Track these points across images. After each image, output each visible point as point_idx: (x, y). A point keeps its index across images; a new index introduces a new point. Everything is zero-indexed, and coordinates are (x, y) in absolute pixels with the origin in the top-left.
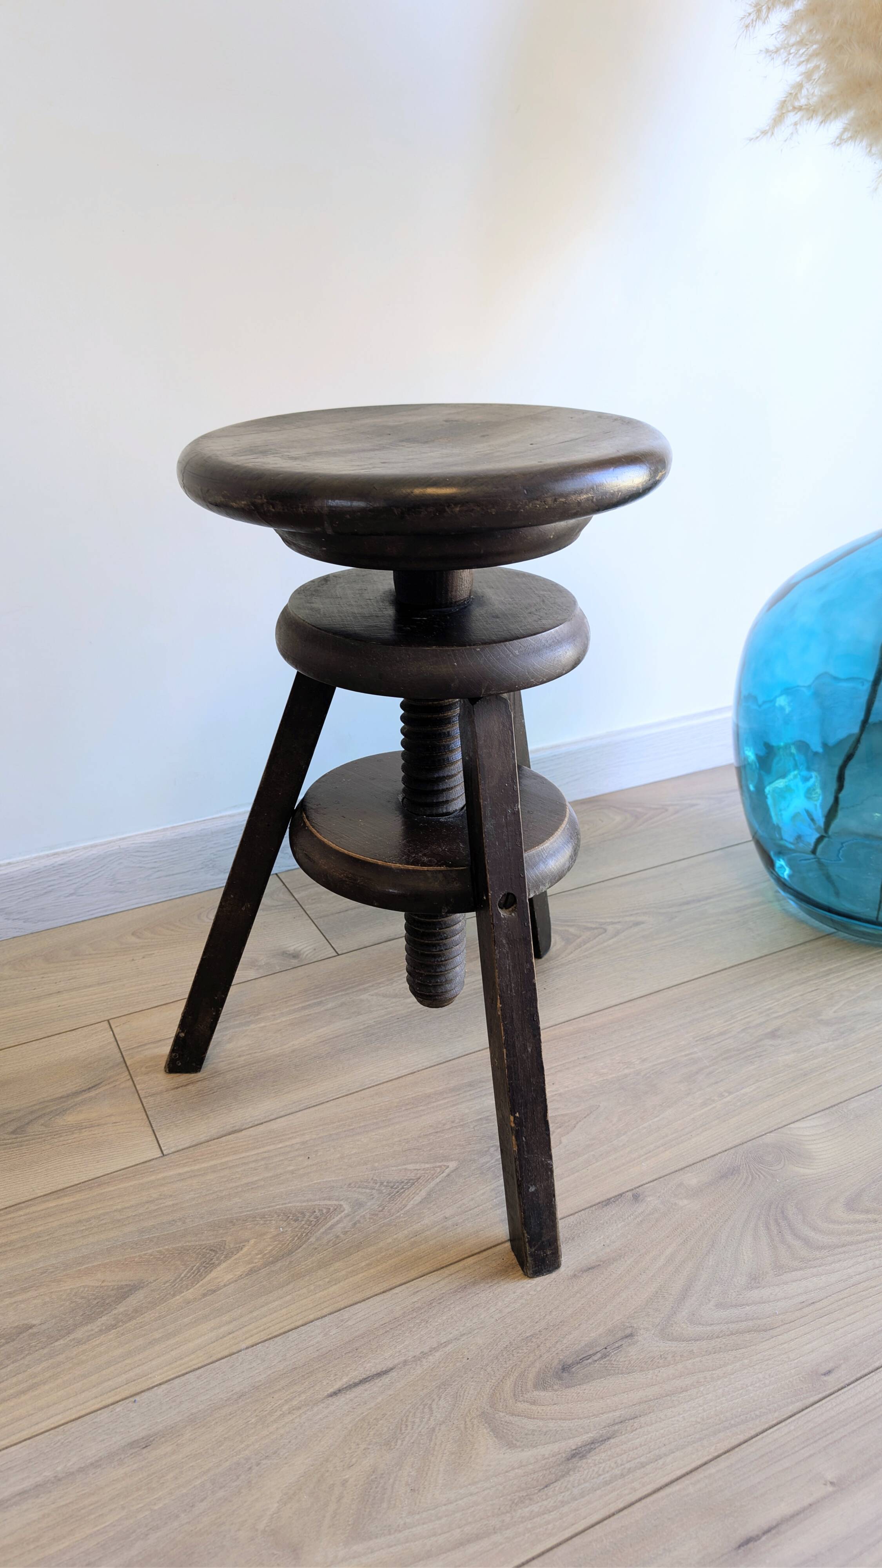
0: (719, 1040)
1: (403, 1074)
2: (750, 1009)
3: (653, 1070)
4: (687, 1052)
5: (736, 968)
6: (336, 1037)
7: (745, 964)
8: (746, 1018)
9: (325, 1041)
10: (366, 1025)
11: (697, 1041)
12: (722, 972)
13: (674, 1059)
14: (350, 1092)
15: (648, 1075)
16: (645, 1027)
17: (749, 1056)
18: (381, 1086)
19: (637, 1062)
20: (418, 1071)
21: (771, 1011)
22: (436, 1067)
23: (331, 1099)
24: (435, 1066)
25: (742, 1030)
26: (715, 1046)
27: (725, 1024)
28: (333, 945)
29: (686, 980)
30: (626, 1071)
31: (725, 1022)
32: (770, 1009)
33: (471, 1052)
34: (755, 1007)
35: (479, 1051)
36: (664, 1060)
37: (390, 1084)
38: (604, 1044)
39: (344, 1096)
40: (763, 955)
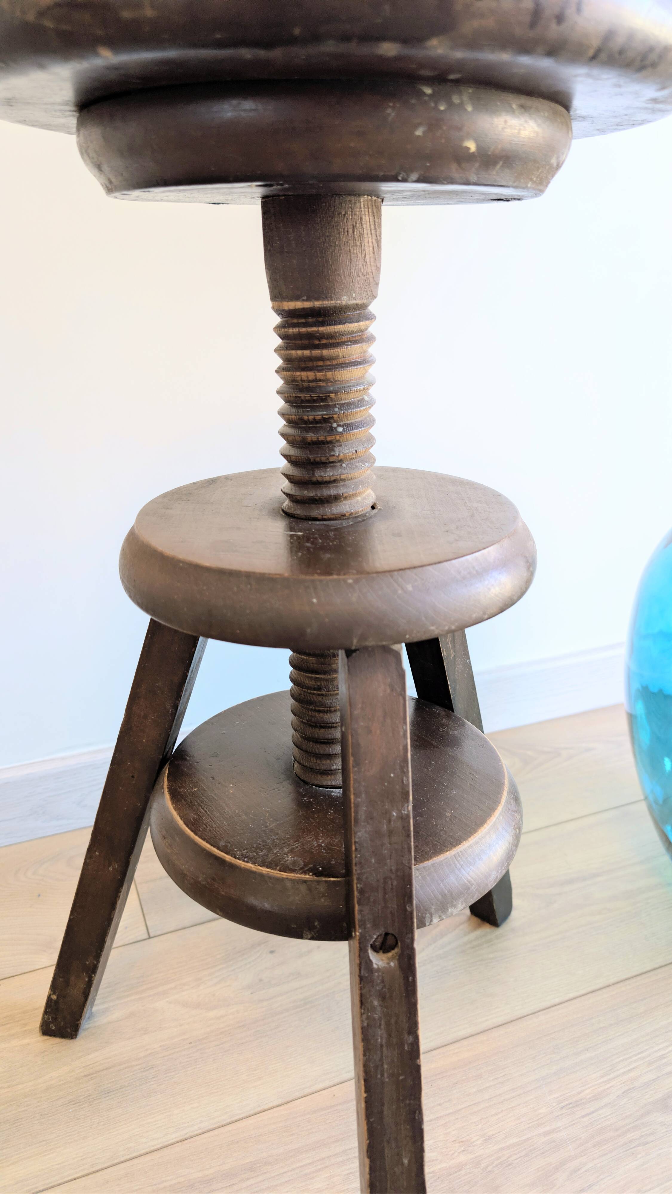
0: (592, 1109)
1: (170, 1142)
2: (635, 1055)
3: (498, 1159)
4: (548, 1128)
5: (622, 984)
6: (106, 1069)
7: (634, 980)
8: (630, 1071)
9: (92, 1074)
10: (149, 1052)
11: (562, 1108)
12: (604, 990)
13: (528, 1139)
14: (94, 1169)
15: (490, 1168)
16: (497, 1079)
17: (630, 1142)
18: (135, 1161)
19: (479, 1142)
20: (191, 1137)
21: (664, 1061)
22: (216, 1132)
23: (66, 1179)
24: (215, 1129)
25: (623, 1093)
26: (585, 1119)
27: (602, 1080)
28: (148, 923)
29: (557, 1001)
30: (462, 1158)
31: (602, 1077)
32: (662, 1057)
33: (266, 1107)
34: (642, 1052)
35: (278, 1106)
36: (514, 1140)
37: (148, 1158)
38: (440, 1105)
39: (83, 1176)
40: (657, 966)
